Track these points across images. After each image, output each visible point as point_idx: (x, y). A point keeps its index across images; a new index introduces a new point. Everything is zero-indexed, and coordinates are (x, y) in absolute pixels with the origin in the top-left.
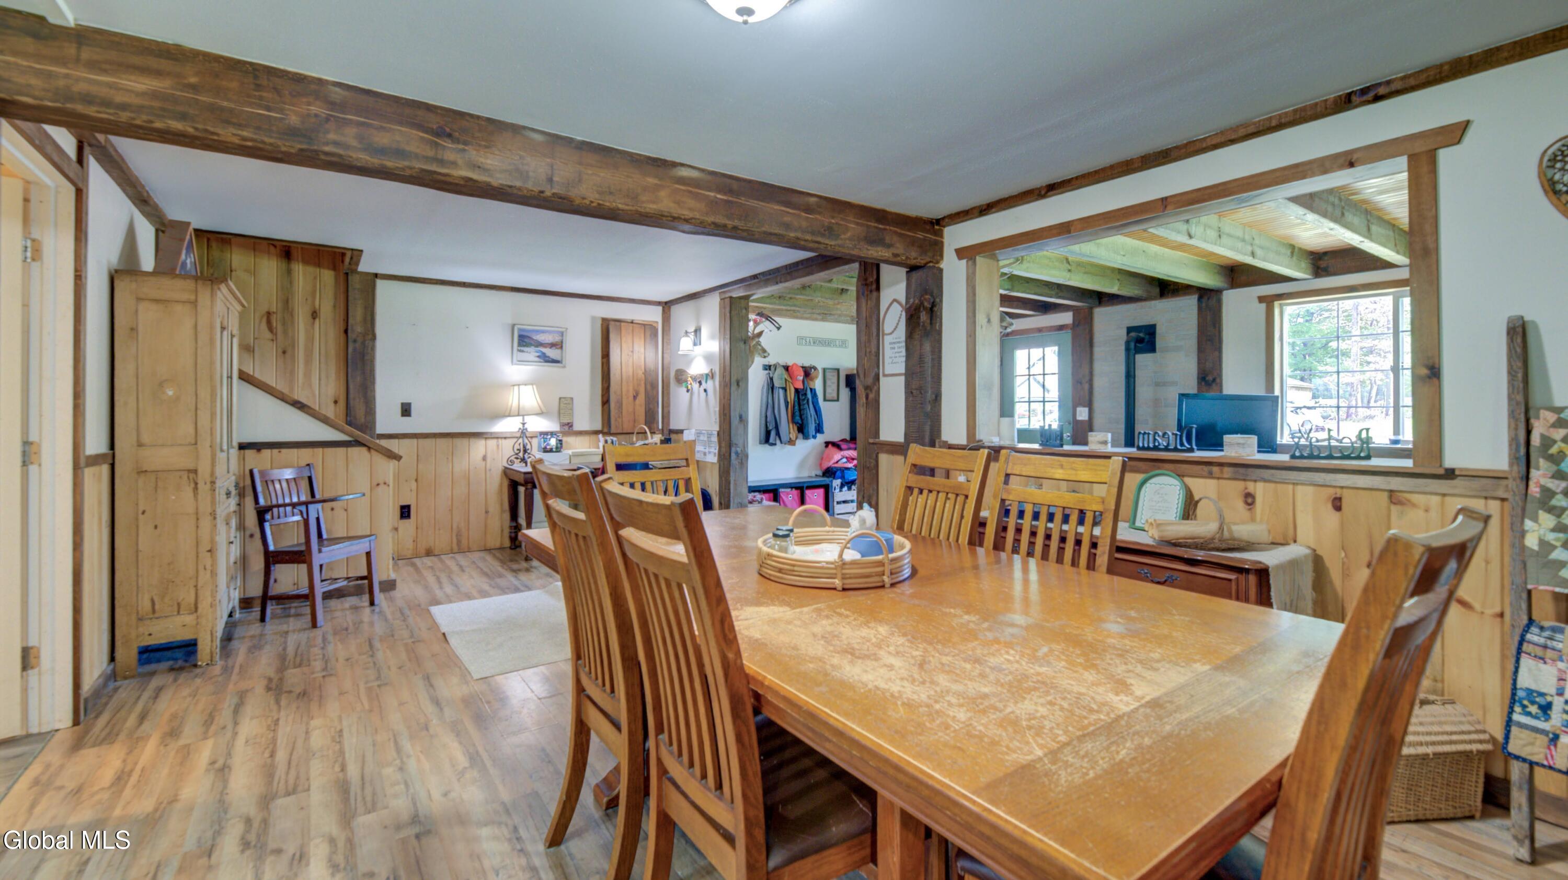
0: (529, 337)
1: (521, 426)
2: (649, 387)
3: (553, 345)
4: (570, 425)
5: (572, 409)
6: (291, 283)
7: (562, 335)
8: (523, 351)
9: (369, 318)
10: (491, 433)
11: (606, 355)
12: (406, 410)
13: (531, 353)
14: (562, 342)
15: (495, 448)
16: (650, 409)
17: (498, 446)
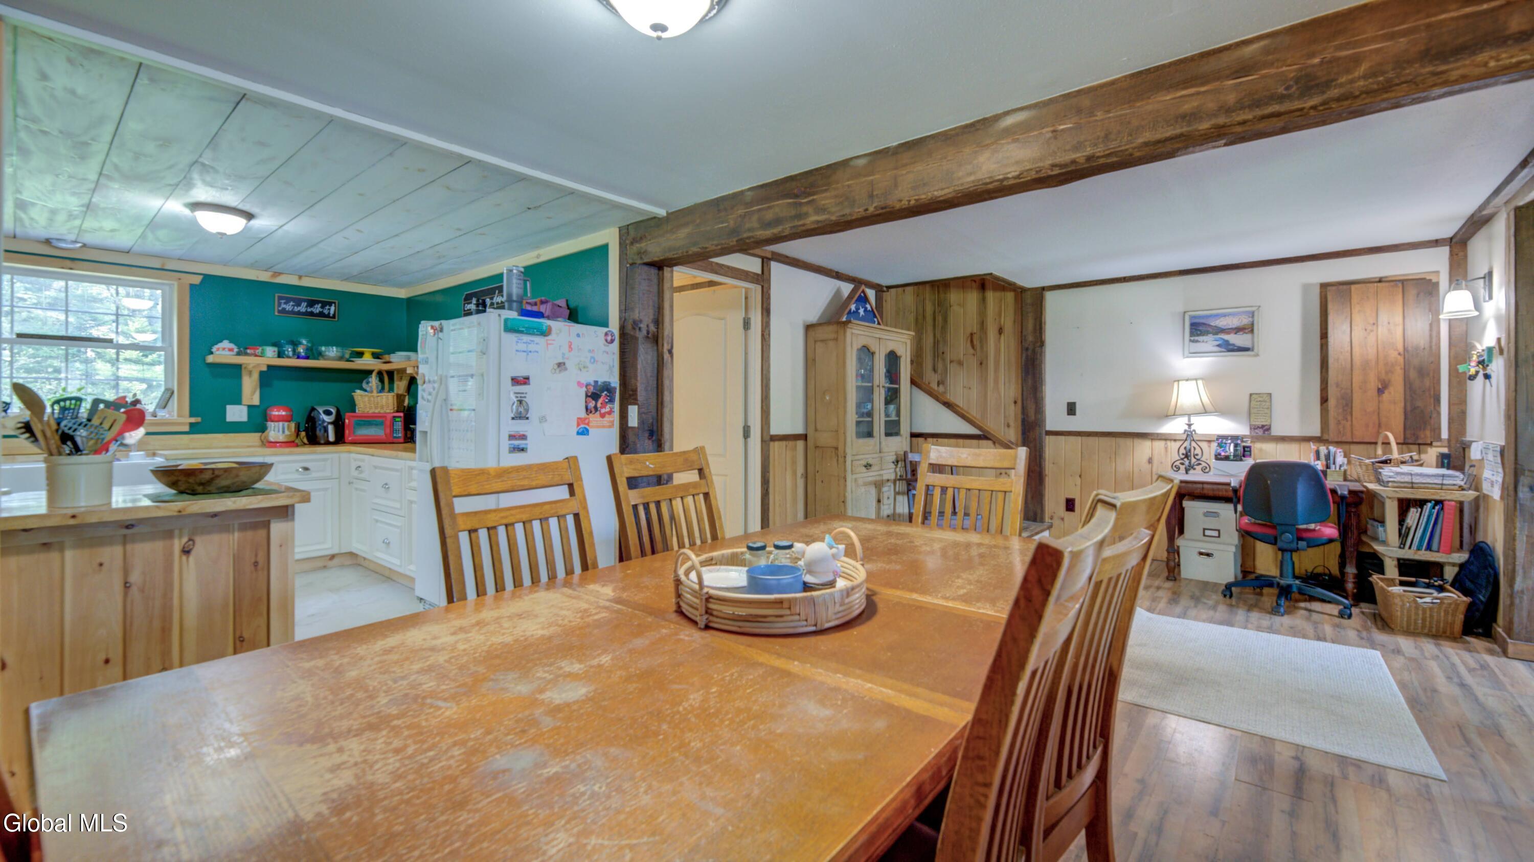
0: (1204, 324)
1: (1186, 427)
2: (1413, 374)
3: (1238, 330)
4: (1266, 429)
5: (1270, 408)
6: (985, 308)
7: (1253, 316)
8: (1197, 341)
9: (1038, 327)
10: (1158, 434)
11: (1324, 336)
12: (1071, 409)
13: (1209, 342)
14: (1253, 324)
15: (1163, 450)
16: (1414, 408)
17: (1166, 448)
